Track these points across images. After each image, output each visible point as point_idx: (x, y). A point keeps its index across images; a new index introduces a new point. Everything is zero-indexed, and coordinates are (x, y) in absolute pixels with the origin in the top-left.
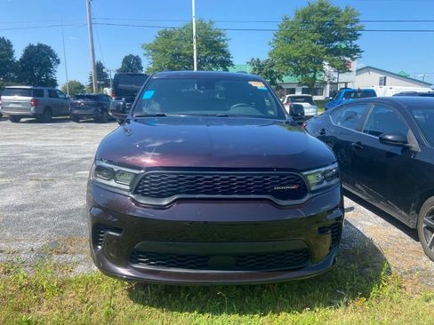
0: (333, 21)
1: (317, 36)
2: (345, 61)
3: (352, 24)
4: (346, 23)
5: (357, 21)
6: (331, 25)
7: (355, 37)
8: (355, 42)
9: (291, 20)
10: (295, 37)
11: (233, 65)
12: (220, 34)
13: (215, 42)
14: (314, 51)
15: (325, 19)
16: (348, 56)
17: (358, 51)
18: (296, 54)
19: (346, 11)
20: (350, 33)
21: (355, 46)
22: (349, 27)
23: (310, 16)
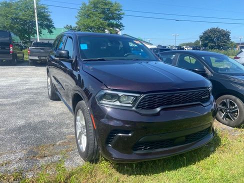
0: (109, 8)
1: (102, 16)
2: (116, 31)
3: (119, 11)
4: (116, 10)
5: (121, 10)
6: (108, 11)
7: (120, 18)
8: (120, 21)
9: (87, 5)
10: (91, 15)
11: (54, 28)
12: (45, 8)
13: (42, 13)
14: (101, 24)
15: (106, 7)
16: (117, 28)
17: (122, 26)
18: (92, 25)
19: (115, 4)
20: (118, 16)
21: (121, 23)
22: (117, 12)
23: (97, 4)
